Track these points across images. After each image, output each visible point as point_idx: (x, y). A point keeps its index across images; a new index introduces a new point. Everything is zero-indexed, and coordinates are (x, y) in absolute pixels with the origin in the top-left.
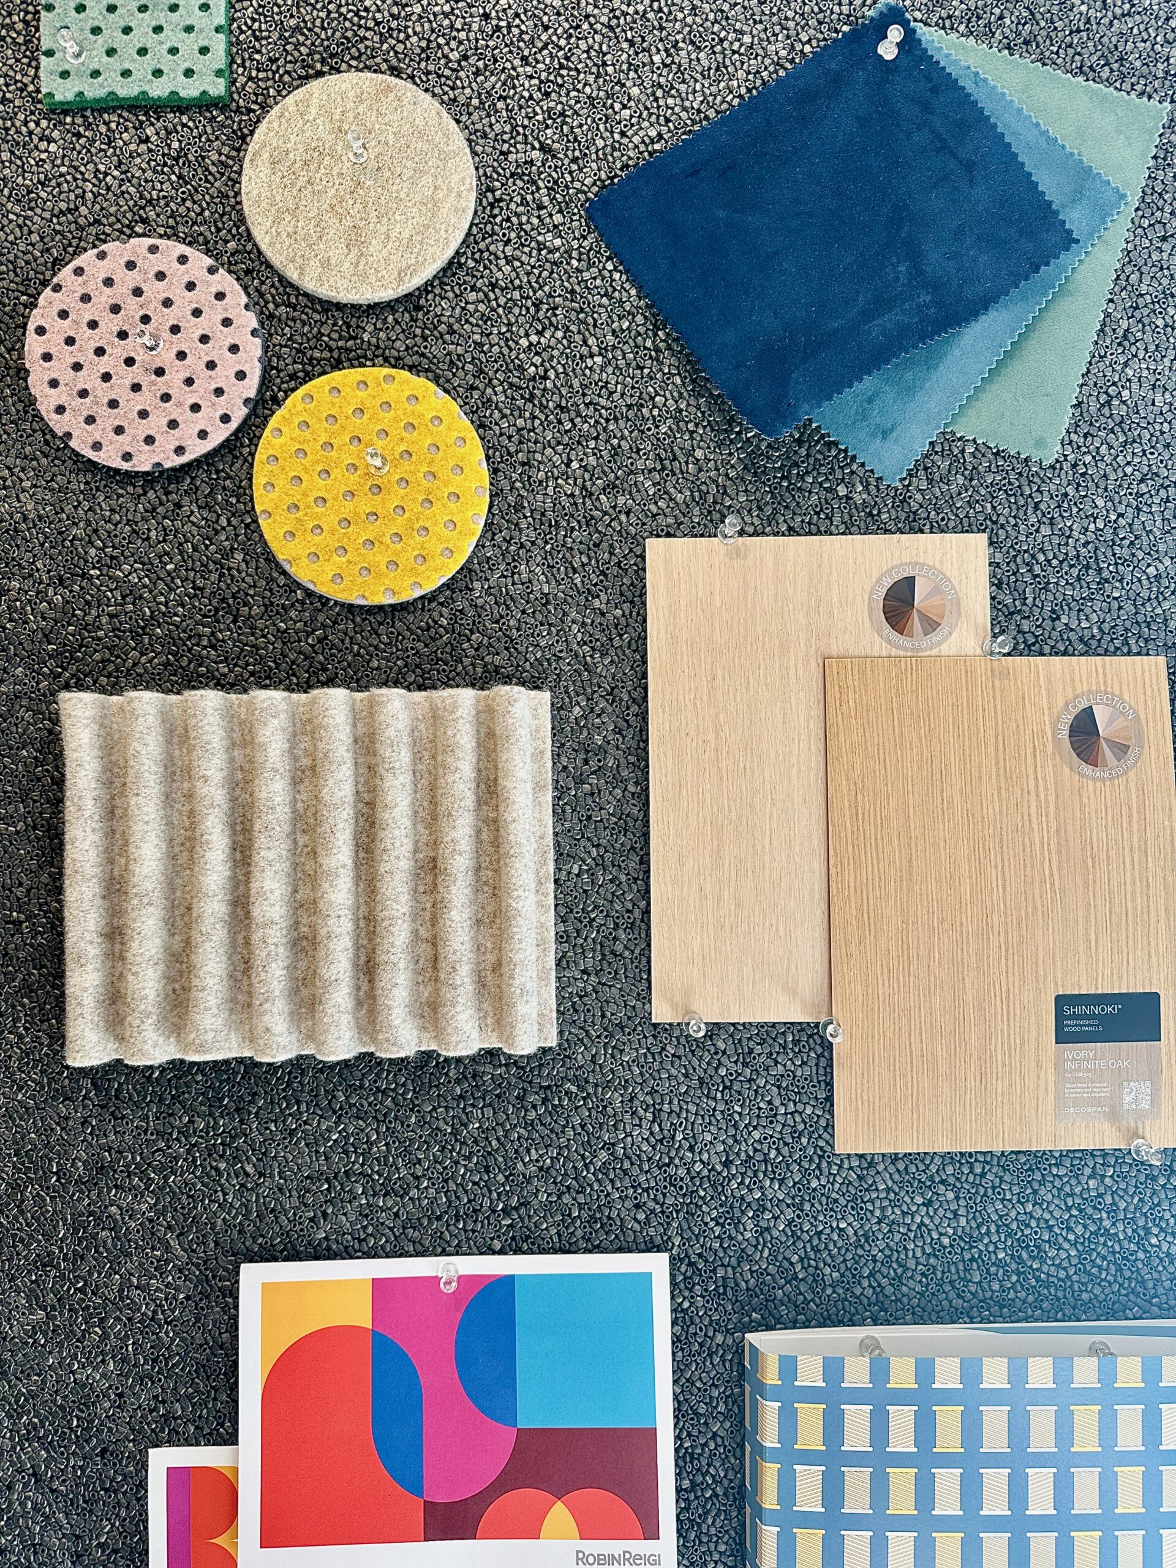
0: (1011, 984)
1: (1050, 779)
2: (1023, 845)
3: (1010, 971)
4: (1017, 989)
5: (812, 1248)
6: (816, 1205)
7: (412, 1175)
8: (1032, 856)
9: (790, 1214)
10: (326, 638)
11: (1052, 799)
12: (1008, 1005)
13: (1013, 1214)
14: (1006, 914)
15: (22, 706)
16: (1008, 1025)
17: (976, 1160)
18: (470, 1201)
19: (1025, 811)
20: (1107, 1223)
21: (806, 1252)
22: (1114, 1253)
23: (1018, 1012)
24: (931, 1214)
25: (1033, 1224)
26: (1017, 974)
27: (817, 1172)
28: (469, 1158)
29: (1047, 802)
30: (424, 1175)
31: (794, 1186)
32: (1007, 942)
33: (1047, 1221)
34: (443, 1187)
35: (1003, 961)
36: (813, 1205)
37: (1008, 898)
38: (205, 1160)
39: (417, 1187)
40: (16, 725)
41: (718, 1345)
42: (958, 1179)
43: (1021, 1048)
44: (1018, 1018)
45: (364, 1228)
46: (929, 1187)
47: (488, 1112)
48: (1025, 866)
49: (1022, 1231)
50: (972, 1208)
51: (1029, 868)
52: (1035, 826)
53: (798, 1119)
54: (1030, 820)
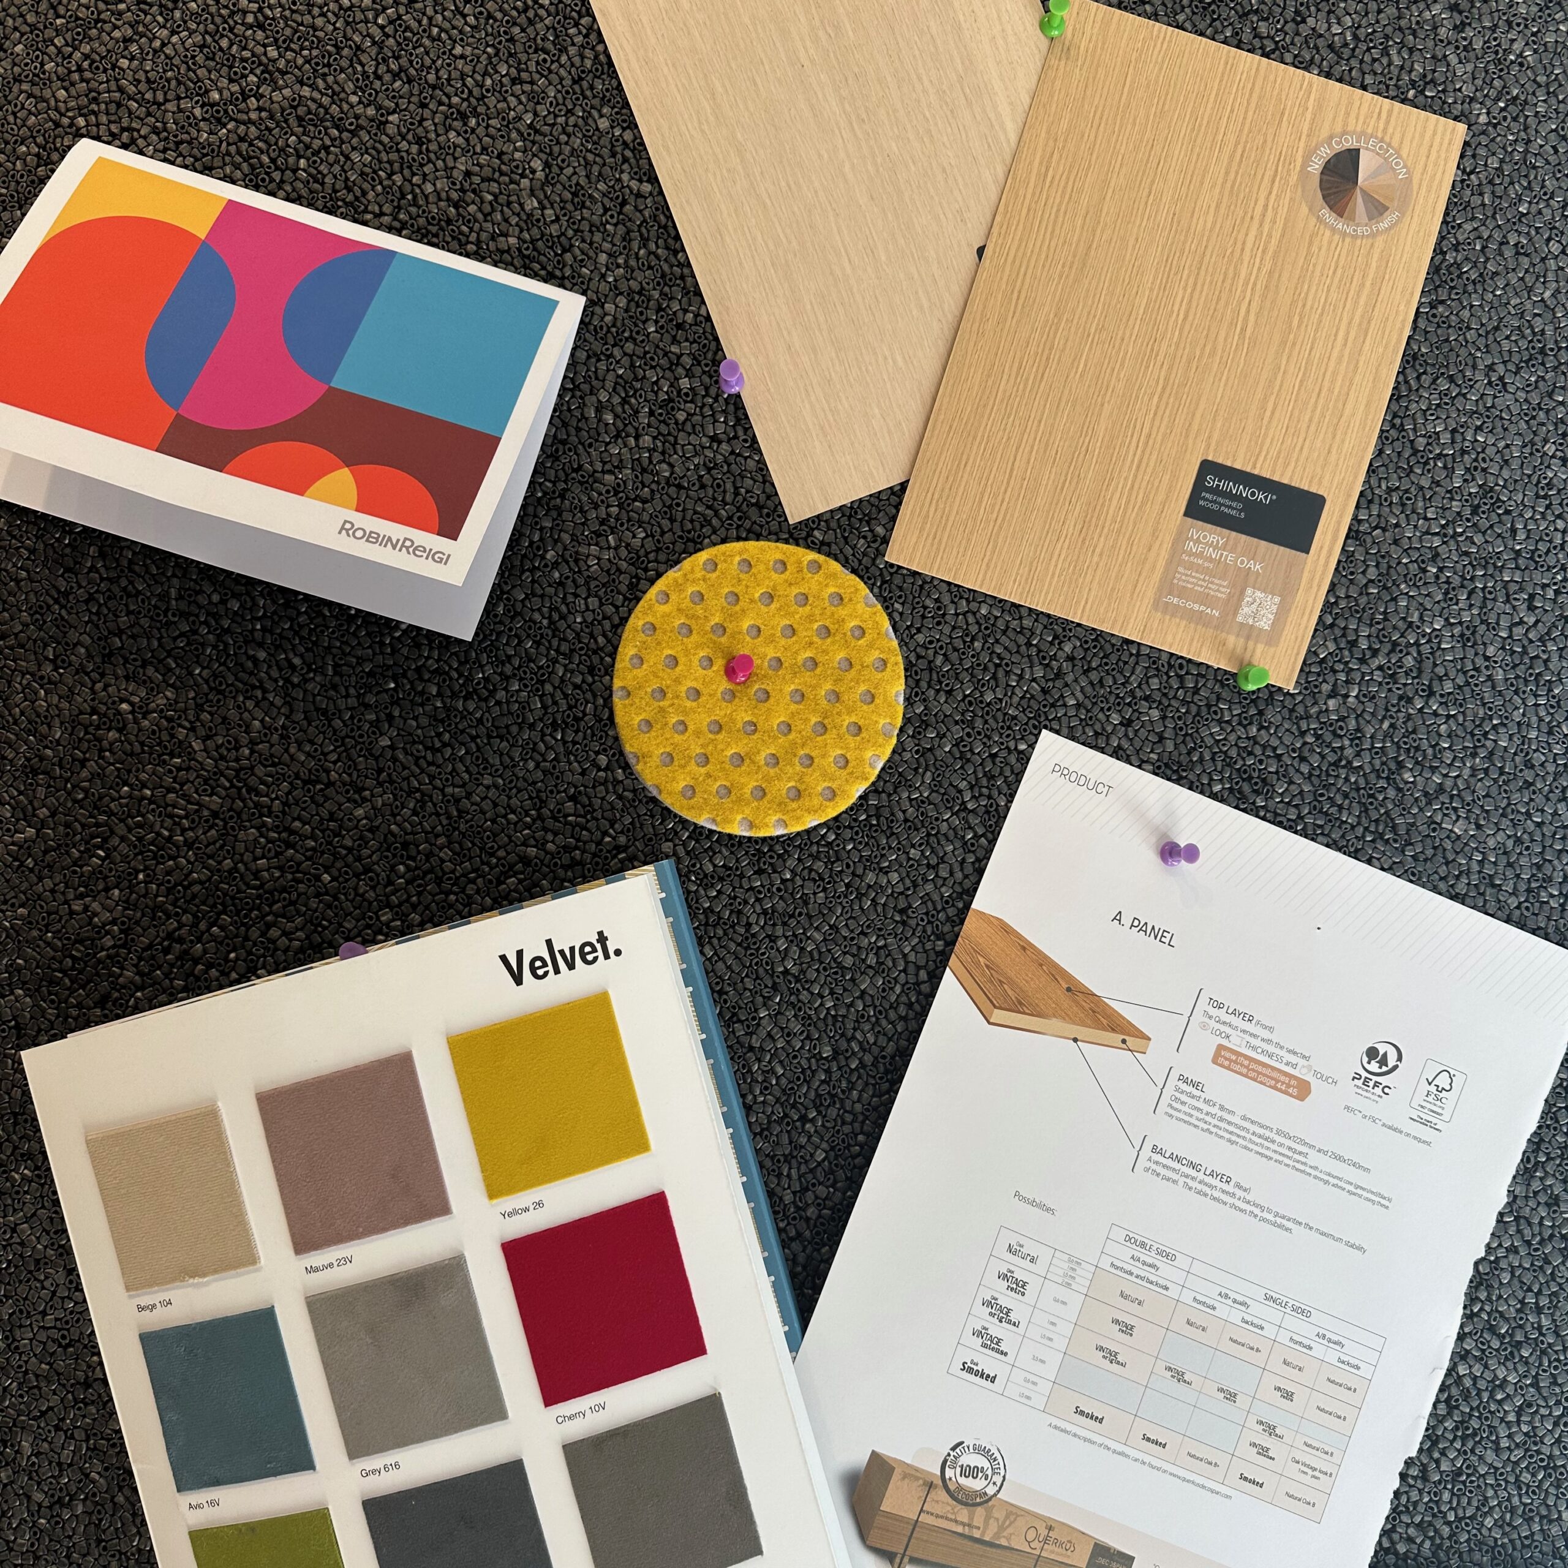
0: (1155, 429)
1: (1283, 212)
2: (1225, 274)
3: (1160, 413)
4: (1160, 437)
5: (985, 774)
6: (991, 721)
7: (501, 674)
8: (1230, 290)
9: (958, 732)
10: (399, 17)
11: (1276, 235)
12: (1143, 452)
13: (1232, 738)
14: (1177, 345)
15: (22, 92)
16: (1135, 476)
17: (1187, 673)
18: (570, 708)
19: (1241, 237)
20: (1349, 752)
21: (977, 779)
22: (1358, 789)
23: (1152, 464)
24: (1131, 735)
25: (1258, 750)
26: (1166, 420)
27: (992, 682)
28: (569, 656)
29: (1270, 236)
30: (515, 675)
31: (963, 700)
32: (1167, 379)
33: (1275, 749)
34: (538, 690)
35: (1156, 399)
36: (986, 722)
37: (1187, 327)
38: (240, 648)
39: (505, 689)
40: (14, 114)
41: (869, 886)
42: (1165, 695)
43: (1140, 508)
44: (1149, 470)
45: (439, 735)
46: (1129, 704)
47: (593, 602)
48: (1219, 299)
49: (1243, 759)
50: (1181, 729)
51: (1222, 302)
52: (1246, 259)
53: (971, 619)
54: (1243, 250)
